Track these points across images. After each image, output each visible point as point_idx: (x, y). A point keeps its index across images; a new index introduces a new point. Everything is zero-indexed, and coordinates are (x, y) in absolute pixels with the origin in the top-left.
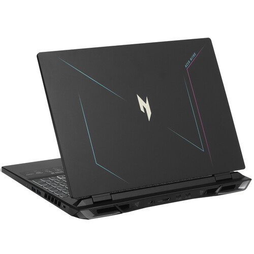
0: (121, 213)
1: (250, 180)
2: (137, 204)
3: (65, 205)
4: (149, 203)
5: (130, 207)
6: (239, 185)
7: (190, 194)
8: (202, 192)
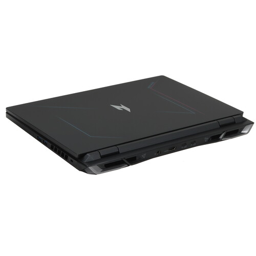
0: (129, 166)
1: (253, 123)
2: (144, 156)
3: (72, 159)
4: (156, 154)
5: (137, 158)
6: (242, 129)
7: (195, 142)
8: (206, 139)
